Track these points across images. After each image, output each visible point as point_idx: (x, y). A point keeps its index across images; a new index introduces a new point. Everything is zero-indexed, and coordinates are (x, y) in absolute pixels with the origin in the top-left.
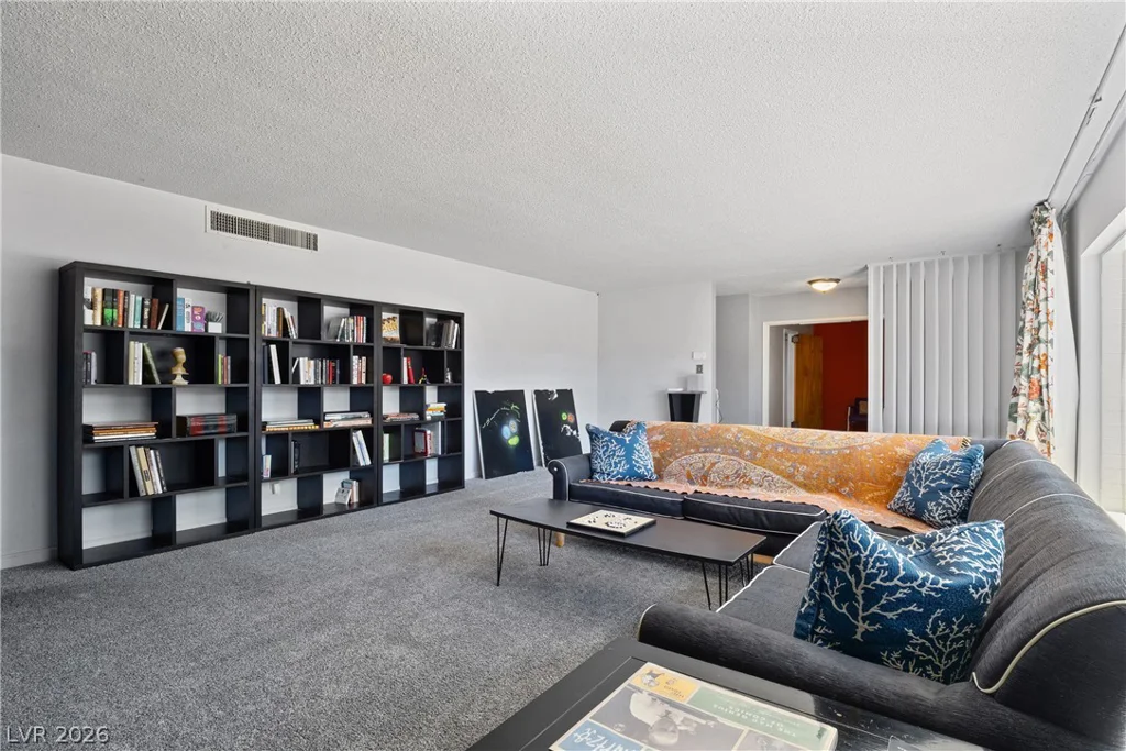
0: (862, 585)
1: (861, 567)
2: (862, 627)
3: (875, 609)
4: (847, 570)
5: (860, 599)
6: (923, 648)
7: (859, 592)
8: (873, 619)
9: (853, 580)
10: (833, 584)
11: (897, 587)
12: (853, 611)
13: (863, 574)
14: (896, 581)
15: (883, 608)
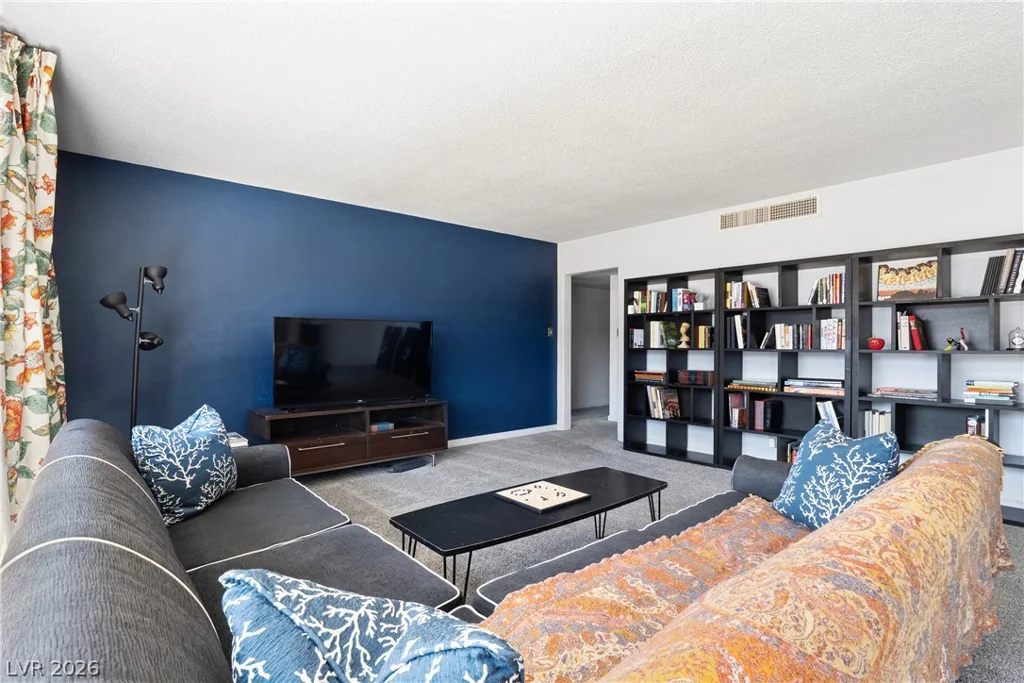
0: (177, 460)
1: (171, 452)
2: (188, 480)
3: (190, 467)
4: (165, 458)
5: (180, 467)
6: (218, 476)
7: (178, 464)
8: (191, 473)
9: (171, 460)
10: (163, 469)
11: (191, 453)
12: (180, 475)
13: (175, 455)
14: (189, 450)
15: (193, 465)
